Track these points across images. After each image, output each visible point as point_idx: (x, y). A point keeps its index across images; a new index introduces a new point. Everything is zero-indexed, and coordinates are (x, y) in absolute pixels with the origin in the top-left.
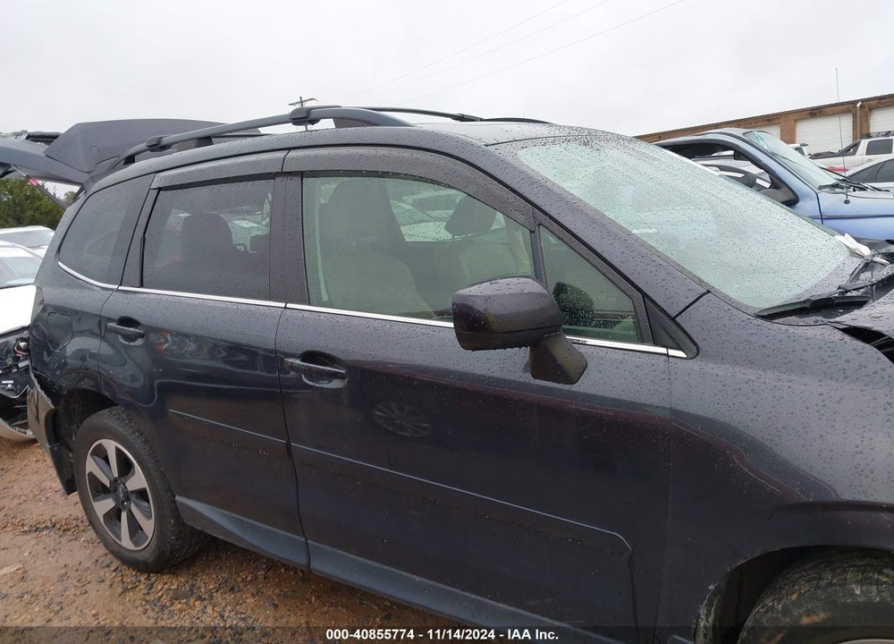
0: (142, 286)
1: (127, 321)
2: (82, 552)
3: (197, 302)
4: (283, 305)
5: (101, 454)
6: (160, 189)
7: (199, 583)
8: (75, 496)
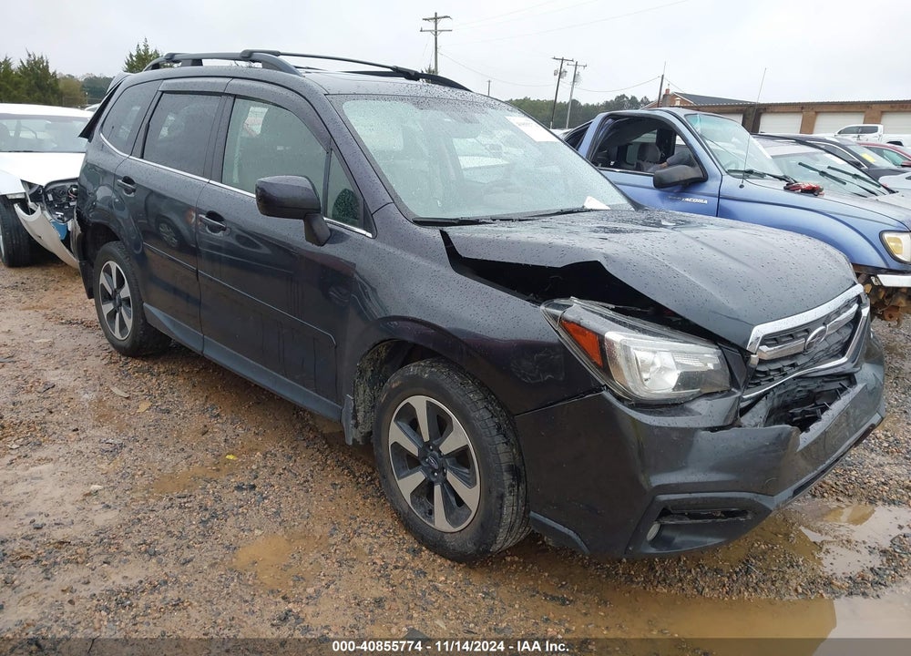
0: (142, 157)
1: (128, 180)
2: (93, 340)
3: (166, 172)
4: (207, 180)
5: (108, 271)
6: (163, 92)
7: (156, 367)
8: (93, 300)
